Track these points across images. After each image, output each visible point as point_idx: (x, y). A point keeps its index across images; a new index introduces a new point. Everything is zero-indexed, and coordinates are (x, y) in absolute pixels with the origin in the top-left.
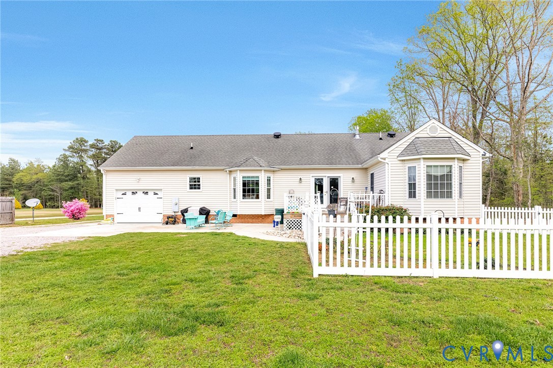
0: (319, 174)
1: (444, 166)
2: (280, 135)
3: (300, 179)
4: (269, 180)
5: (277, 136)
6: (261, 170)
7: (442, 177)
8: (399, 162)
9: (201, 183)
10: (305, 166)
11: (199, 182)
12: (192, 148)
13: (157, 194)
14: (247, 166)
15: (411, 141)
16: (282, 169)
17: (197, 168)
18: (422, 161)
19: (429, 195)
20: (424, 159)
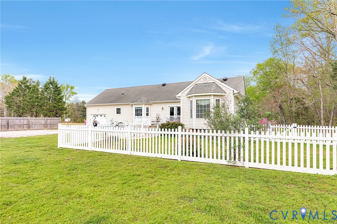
0: (172, 105)
1: (206, 100)
2: (165, 84)
3: (163, 108)
4: (147, 109)
5: (164, 85)
6: (143, 104)
7: (205, 106)
8: (187, 98)
9: (121, 111)
10: (171, 101)
11: (120, 110)
12: (123, 94)
13: (105, 116)
14: (136, 102)
15: (193, 86)
16: (154, 103)
17: (118, 104)
18: (194, 97)
19: (198, 116)
20: (195, 96)
